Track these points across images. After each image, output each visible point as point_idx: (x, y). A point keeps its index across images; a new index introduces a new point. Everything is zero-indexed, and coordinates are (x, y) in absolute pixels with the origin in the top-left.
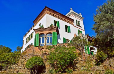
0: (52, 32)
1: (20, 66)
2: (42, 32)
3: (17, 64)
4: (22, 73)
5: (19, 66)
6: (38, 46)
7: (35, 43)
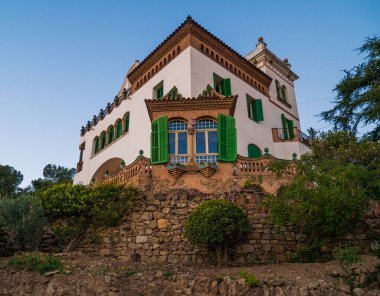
0: (215, 113)
1: (141, 233)
2: (176, 114)
3: (126, 225)
4: (154, 259)
5: (134, 236)
6: (165, 164)
7: (154, 152)
